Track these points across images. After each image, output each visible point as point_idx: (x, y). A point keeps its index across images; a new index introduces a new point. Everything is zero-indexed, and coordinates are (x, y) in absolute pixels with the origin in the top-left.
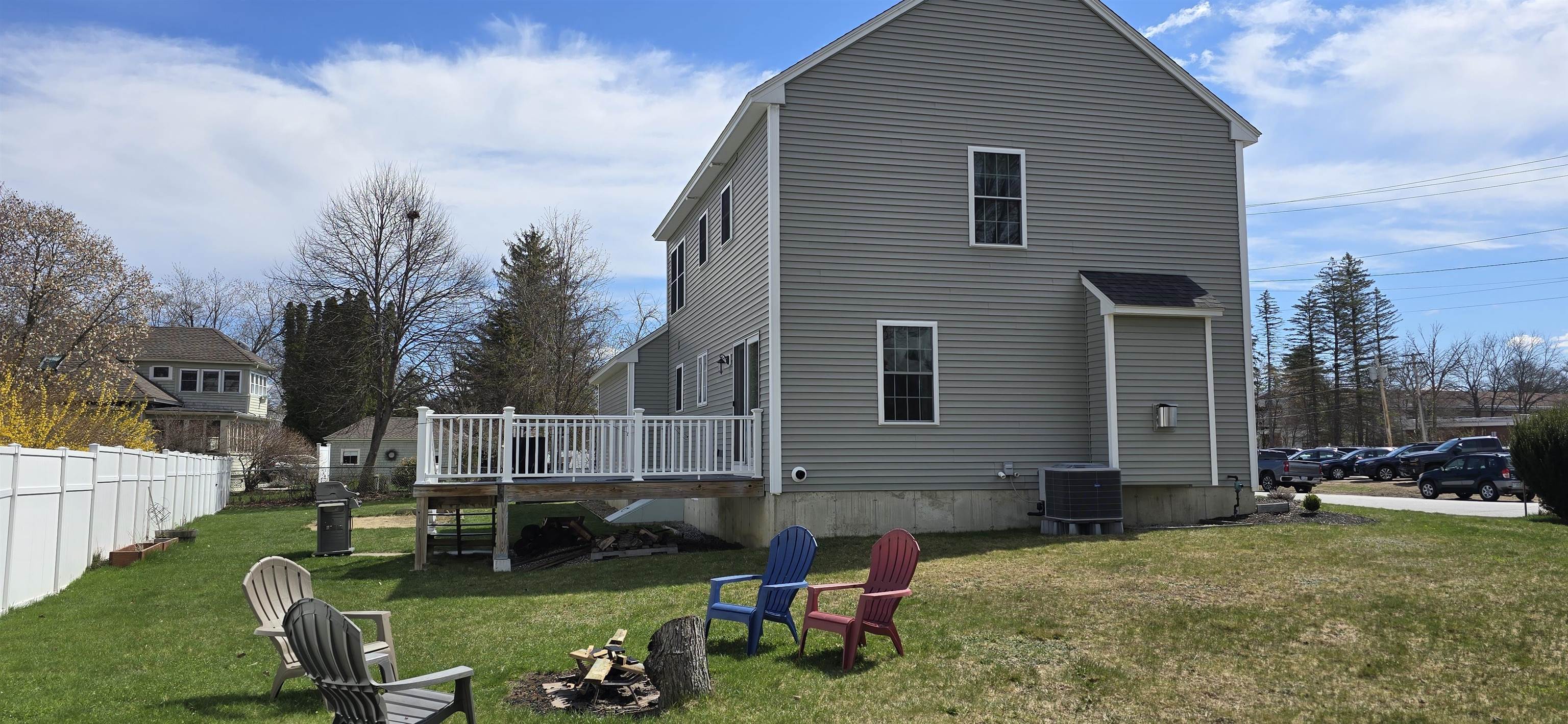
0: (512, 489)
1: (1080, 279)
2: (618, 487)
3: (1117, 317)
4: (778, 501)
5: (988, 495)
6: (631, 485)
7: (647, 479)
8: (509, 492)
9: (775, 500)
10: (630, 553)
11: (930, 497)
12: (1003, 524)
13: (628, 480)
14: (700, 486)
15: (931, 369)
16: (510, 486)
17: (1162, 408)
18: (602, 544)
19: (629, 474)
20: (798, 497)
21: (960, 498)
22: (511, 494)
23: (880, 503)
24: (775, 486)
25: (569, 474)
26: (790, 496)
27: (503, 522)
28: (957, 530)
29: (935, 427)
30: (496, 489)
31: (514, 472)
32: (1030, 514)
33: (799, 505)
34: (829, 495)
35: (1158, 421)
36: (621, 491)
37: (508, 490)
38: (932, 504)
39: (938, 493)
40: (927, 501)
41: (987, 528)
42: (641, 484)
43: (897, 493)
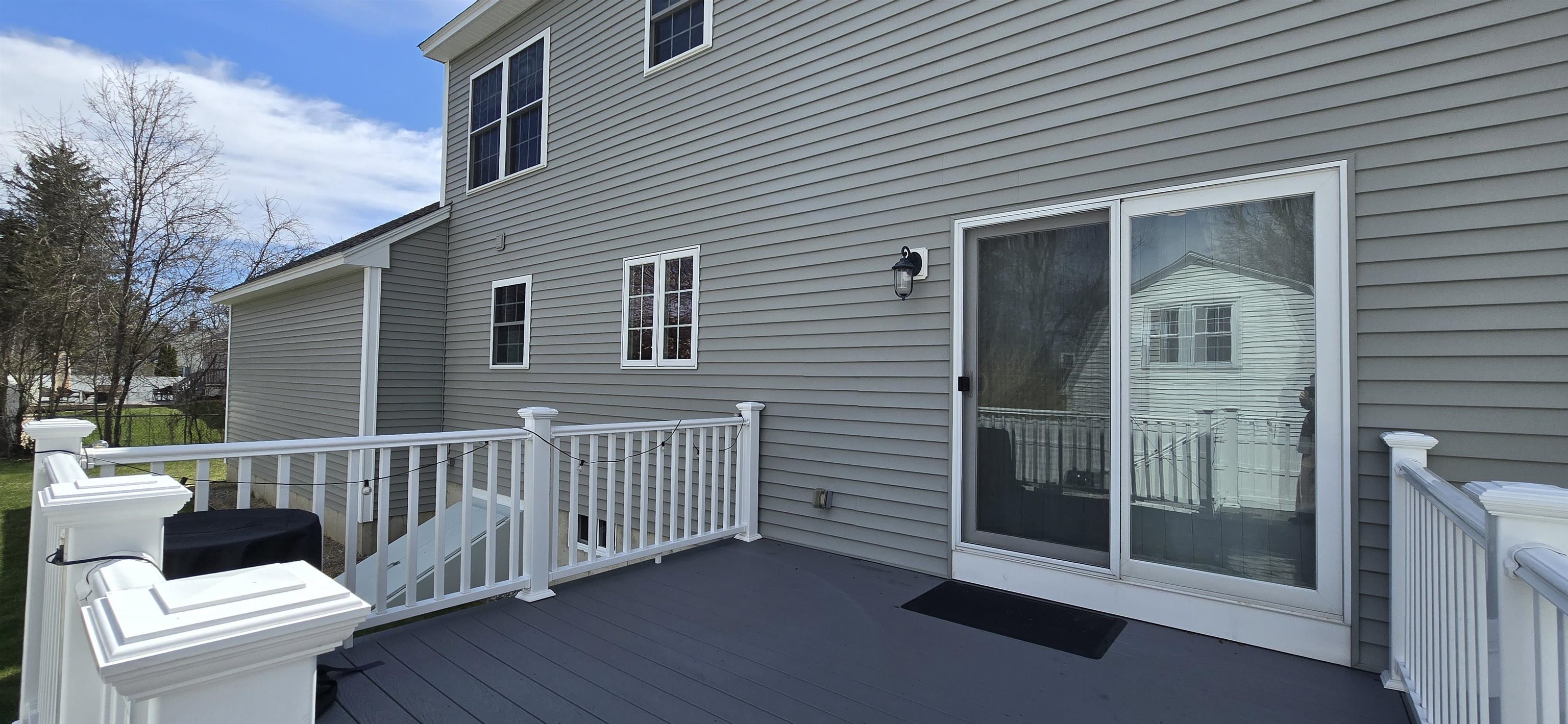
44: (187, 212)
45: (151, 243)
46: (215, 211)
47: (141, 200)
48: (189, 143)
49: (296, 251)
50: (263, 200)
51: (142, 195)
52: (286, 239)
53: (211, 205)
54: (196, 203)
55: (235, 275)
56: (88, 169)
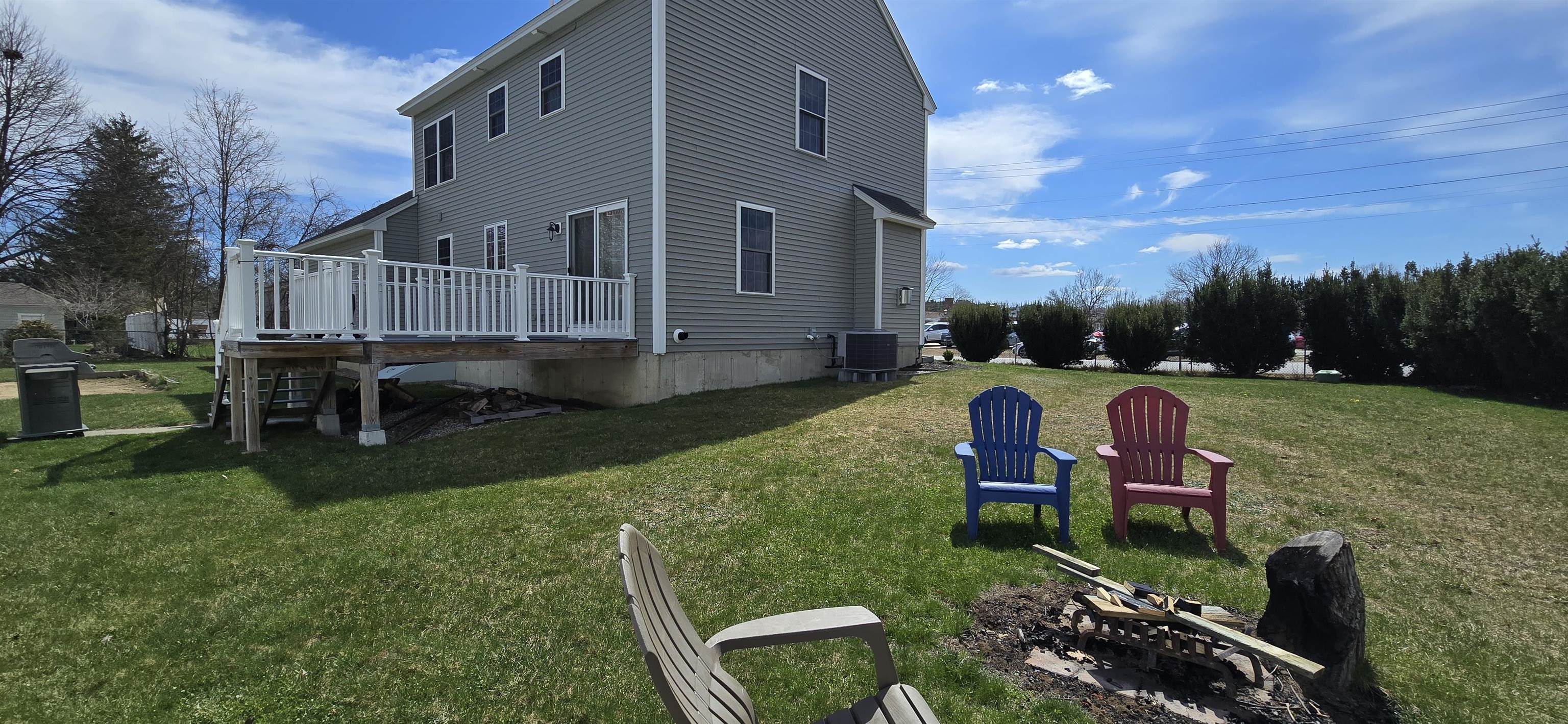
0: (380, 348)
1: (853, 191)
2: (505, 347)
3: (886, 222)
4: (662, 360)
5: (799, 353)
6: (514, 345)
7: (533, 339)
8: (378, 352)
9: (660, 360)
10: (514, 415)
11: (766, 356)
12: (807, 377)
13: (511, 339)
14: (583, 347)
15: (771, 250)
16: (380, 345)
17: (904, 291)
18: (475, 407)
19: (513, 333)
20: (677, 357)
21: (785, 355)
22: (381, 355)
23: (735, 361)
24: (659, 345)
25: (448, 333)
26: (671, 356)
27: (372, 388)
28: (782, 381)
29: (771, 298)
30: (360, 348)
31: (381, 328)
32: (826, 367)
33: (678, 363)
34: (699, 355)
35: (901, 299)
36: (507, 351)
37: (377, 349)
38: (767, 361)
39: (772, 352)
40: (764, 359)
41: (798, 379)
42: (528, 344)
43: (746, 352)
44: (259, 190)
45: (236, 213)
46: (276, 189)
47: (228, 183)
48: (256, 140)
49: (335, 217)
50: (309, 181)
51: (228, 180)
52: (328, 210)
53: (274, 184)
54: (264, 184)
55: (293, 235)
56: (146, 140)
